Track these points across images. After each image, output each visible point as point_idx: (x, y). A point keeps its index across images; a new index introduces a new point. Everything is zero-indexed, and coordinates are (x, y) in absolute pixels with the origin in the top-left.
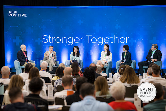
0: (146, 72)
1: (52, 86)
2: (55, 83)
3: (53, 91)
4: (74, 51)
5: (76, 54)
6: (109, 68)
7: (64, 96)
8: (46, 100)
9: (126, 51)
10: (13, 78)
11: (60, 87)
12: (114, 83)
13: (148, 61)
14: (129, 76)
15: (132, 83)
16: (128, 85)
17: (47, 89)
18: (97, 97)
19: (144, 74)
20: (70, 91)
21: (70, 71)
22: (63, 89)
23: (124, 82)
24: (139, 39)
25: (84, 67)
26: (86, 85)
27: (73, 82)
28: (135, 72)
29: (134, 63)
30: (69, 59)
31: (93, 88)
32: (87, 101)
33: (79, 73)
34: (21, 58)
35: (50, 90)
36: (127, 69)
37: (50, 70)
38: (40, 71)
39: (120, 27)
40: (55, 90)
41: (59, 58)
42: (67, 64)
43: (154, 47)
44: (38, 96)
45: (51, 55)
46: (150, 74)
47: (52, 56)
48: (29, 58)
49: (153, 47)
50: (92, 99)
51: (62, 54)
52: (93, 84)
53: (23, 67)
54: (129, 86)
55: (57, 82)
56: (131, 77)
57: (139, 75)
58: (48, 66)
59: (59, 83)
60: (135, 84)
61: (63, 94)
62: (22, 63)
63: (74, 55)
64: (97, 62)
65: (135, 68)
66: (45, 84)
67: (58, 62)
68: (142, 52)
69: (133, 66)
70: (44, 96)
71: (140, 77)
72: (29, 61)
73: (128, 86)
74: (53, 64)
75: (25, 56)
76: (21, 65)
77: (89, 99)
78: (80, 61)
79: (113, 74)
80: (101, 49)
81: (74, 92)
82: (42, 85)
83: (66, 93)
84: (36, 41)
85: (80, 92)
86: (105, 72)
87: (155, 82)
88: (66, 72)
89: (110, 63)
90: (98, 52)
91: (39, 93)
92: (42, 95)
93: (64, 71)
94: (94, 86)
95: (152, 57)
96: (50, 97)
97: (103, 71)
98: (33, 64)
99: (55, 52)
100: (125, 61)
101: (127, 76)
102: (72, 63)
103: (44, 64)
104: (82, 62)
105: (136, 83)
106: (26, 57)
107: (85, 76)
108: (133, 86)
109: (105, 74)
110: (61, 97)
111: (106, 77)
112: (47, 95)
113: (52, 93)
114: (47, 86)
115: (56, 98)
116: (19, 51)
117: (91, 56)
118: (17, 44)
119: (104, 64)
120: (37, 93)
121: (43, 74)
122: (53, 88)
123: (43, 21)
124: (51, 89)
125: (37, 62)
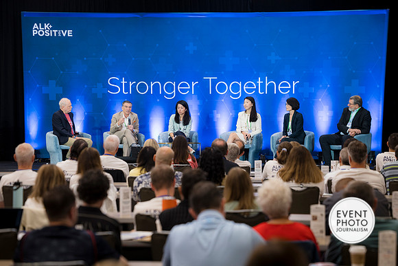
0: (337, 158)
1: (130, 188)
2: (135, 183)
3: (132, 199)
4: (178, 111)
5: (181, 119)
6: (254, 149)
7: (155, 211)
8: (115, 221)
9: (293, 111)
10: (43, 172)
11: (146, 191)
12: (266, 182)
13: (342, 133)
14: (298, 166)
15: (306, 183)
16: (298, 187)
17: (119, 196)
18: (228, 213)
19: (333, 163)
20: (170, 200)
21: (170, 156)
22: (154, 196)
23: (288, 180)
24: (321, 86)
25: (199, 147)
26: (204, 186)
27: (175, 180)
28: (312, 158)
29: (310, 137)
30: (166, 129)
31: (219, 193)
32: (205, 221)
33: (190, 160)
34: (60, 128)
35: (124, 198)
36: (295, 150)
37: (125, 155)
38: (102, 157)
39: (280, 58)
40: (136, 199)
41: (144, 128)
42: (161, 141)
43: (355, 103)
44: (98, 211)
45: (126, 122)
46: (346, 163)
47: (130, 124)
48: (79, 128)
49: (351, 101)
50: (218, 218)
51: (151, 118)
52: (221, 185)
53: (64, 147)
54: (299, 189)
55: (140, 179)
56: (304, 168)
57: (320, 164)
58: (120, 146)
59: (144, 183)
60: (312, 185)
61: (153, 206)
62: (63, 139)
63: (177, 120)
64: (228, 137)
65: (313, 149)
66: (112, 184)
67: (143, 136)
68: (328, 114)
69: (309, 144)
70: (112, 211)
71: (324, 168)
72: (78, 134)
73: (296, 189)
74: (132, 141)
75: (70, 122)
76: (60, 144)
77: (211, 216)
78: (191, 133)
79: (264, 163)
80: (237, 107)
81: (178, 201)
82: (108, 188)
83: (161, 203)
84: (93, 89)
85: (191, 203)
86: (246, 158)
87: (357, 180)
88: (161, 159)
89: (258, 138)
90: (231, 114)
91: (101, 205)
92: (107, 209)
93: (157, 156)
94: (223, 188)
95: (349, 125)
96: (125, 215)
97: (241, 157)
98: (88, 139)
99: (136, 115)
100: (290, 133)
101: (295, 166)
102: (173, 138)
103: (112, 140)
104: (196, 137)
105: (314, 182)
106: (71, 125)
107: (201, 166)
108: (308, 188)
109: (247, 163)
110: (148, 214)
111: (247, 168)
112: (118, 210)
113: (130, 204)
114: (118, 189)
115: (139, 216)
116: (57, 112)
117: (215, 122)
118: (52, 98)
119: (244, 140)
120: (95, 205)
121: (109, 162)
122: (131, 194)
123: (109, 45)
124: (126, 195)
125: (97, 136)
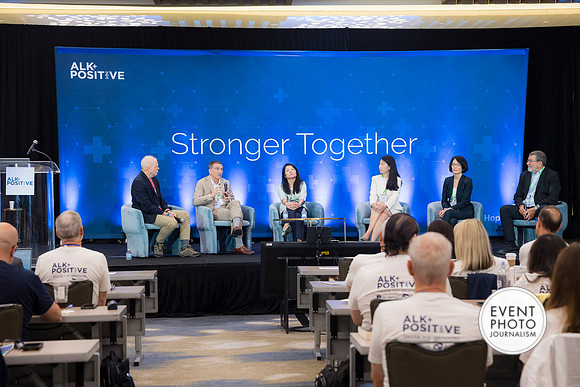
39: (393, 109)
43: (537, 161)
76: (146, 222)
84: (152, 148)
90: (332, 180)
117: (311, 190)
123: (173, 91)
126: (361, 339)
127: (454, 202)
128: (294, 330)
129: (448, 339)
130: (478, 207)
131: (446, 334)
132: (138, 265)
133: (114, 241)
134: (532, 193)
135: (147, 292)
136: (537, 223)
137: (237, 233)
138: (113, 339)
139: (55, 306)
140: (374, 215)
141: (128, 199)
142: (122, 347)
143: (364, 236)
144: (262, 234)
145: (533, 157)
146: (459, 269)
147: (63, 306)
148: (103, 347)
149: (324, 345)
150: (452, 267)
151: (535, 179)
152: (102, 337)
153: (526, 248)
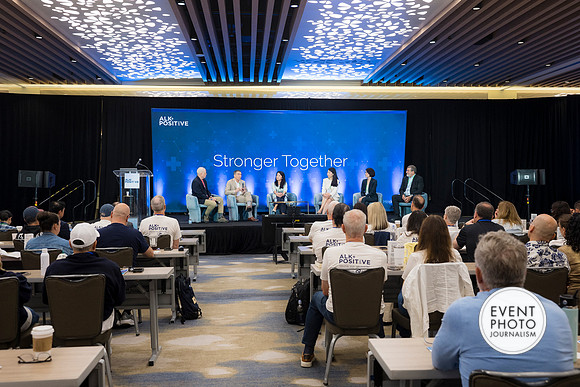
4: (277, 178)
9: (371, 177)
24: (362, 162)
39: (335, 142)
43: (412, 171)
45: (238, 185)
63: (276, 185)
75: (205, 187)
76: (200, 203)
84: (203, 163)
123: (214, 132)
126: (316, 267)
127: (367, 193)
128: (280, 262)
129: (364, 267)
130: (380, 195)
131: (362, 264)
132: (195, 227)
133: (182, 214)
134: (409, 188)
135: (200, 241)
136: (412, 204)
137: (249, 209)
138: (182, 267)
139: (150, 248)
140: (324, 200)
141: (190, 191)
142: (186, 271)
143: (318, 212)
144: (263, 210)
145: (409, 169)
146: (370, 229)
147: (154, 248)
148: (176, 271)
149: (296, 271)
150: (366, 228)
151: (410, 180)
152: (175, 266)
153: (406, 218)
